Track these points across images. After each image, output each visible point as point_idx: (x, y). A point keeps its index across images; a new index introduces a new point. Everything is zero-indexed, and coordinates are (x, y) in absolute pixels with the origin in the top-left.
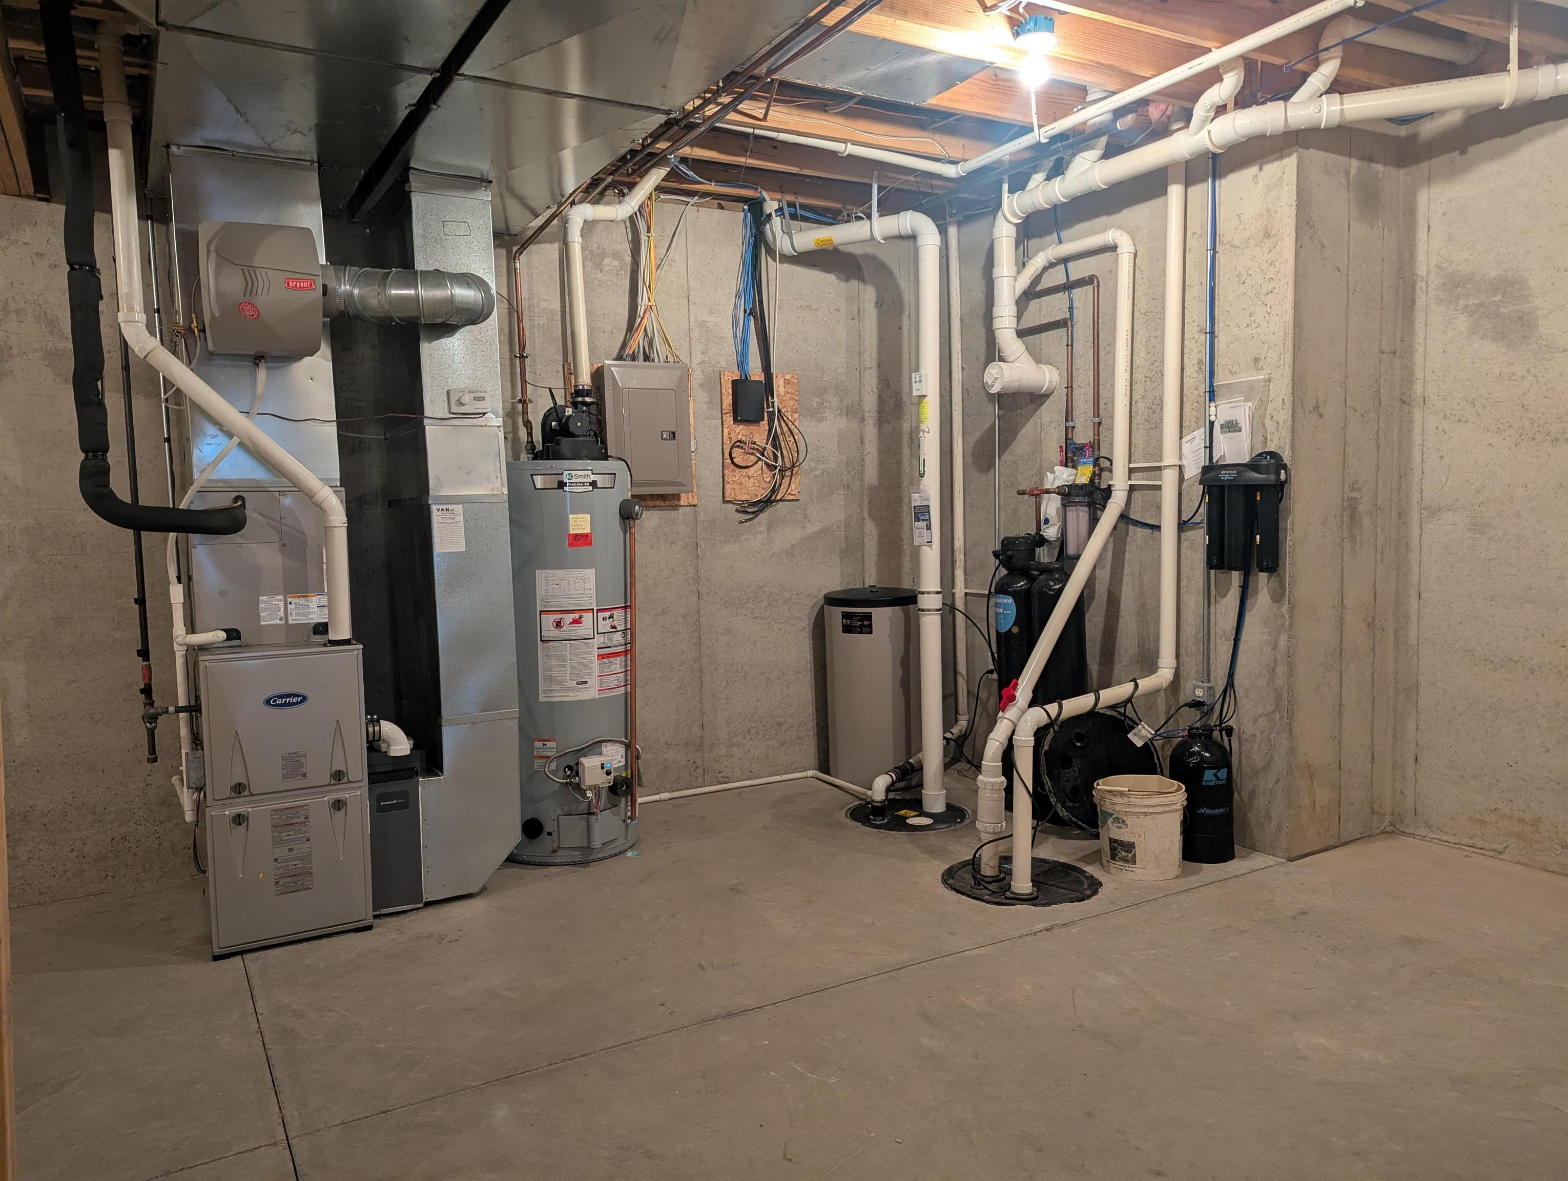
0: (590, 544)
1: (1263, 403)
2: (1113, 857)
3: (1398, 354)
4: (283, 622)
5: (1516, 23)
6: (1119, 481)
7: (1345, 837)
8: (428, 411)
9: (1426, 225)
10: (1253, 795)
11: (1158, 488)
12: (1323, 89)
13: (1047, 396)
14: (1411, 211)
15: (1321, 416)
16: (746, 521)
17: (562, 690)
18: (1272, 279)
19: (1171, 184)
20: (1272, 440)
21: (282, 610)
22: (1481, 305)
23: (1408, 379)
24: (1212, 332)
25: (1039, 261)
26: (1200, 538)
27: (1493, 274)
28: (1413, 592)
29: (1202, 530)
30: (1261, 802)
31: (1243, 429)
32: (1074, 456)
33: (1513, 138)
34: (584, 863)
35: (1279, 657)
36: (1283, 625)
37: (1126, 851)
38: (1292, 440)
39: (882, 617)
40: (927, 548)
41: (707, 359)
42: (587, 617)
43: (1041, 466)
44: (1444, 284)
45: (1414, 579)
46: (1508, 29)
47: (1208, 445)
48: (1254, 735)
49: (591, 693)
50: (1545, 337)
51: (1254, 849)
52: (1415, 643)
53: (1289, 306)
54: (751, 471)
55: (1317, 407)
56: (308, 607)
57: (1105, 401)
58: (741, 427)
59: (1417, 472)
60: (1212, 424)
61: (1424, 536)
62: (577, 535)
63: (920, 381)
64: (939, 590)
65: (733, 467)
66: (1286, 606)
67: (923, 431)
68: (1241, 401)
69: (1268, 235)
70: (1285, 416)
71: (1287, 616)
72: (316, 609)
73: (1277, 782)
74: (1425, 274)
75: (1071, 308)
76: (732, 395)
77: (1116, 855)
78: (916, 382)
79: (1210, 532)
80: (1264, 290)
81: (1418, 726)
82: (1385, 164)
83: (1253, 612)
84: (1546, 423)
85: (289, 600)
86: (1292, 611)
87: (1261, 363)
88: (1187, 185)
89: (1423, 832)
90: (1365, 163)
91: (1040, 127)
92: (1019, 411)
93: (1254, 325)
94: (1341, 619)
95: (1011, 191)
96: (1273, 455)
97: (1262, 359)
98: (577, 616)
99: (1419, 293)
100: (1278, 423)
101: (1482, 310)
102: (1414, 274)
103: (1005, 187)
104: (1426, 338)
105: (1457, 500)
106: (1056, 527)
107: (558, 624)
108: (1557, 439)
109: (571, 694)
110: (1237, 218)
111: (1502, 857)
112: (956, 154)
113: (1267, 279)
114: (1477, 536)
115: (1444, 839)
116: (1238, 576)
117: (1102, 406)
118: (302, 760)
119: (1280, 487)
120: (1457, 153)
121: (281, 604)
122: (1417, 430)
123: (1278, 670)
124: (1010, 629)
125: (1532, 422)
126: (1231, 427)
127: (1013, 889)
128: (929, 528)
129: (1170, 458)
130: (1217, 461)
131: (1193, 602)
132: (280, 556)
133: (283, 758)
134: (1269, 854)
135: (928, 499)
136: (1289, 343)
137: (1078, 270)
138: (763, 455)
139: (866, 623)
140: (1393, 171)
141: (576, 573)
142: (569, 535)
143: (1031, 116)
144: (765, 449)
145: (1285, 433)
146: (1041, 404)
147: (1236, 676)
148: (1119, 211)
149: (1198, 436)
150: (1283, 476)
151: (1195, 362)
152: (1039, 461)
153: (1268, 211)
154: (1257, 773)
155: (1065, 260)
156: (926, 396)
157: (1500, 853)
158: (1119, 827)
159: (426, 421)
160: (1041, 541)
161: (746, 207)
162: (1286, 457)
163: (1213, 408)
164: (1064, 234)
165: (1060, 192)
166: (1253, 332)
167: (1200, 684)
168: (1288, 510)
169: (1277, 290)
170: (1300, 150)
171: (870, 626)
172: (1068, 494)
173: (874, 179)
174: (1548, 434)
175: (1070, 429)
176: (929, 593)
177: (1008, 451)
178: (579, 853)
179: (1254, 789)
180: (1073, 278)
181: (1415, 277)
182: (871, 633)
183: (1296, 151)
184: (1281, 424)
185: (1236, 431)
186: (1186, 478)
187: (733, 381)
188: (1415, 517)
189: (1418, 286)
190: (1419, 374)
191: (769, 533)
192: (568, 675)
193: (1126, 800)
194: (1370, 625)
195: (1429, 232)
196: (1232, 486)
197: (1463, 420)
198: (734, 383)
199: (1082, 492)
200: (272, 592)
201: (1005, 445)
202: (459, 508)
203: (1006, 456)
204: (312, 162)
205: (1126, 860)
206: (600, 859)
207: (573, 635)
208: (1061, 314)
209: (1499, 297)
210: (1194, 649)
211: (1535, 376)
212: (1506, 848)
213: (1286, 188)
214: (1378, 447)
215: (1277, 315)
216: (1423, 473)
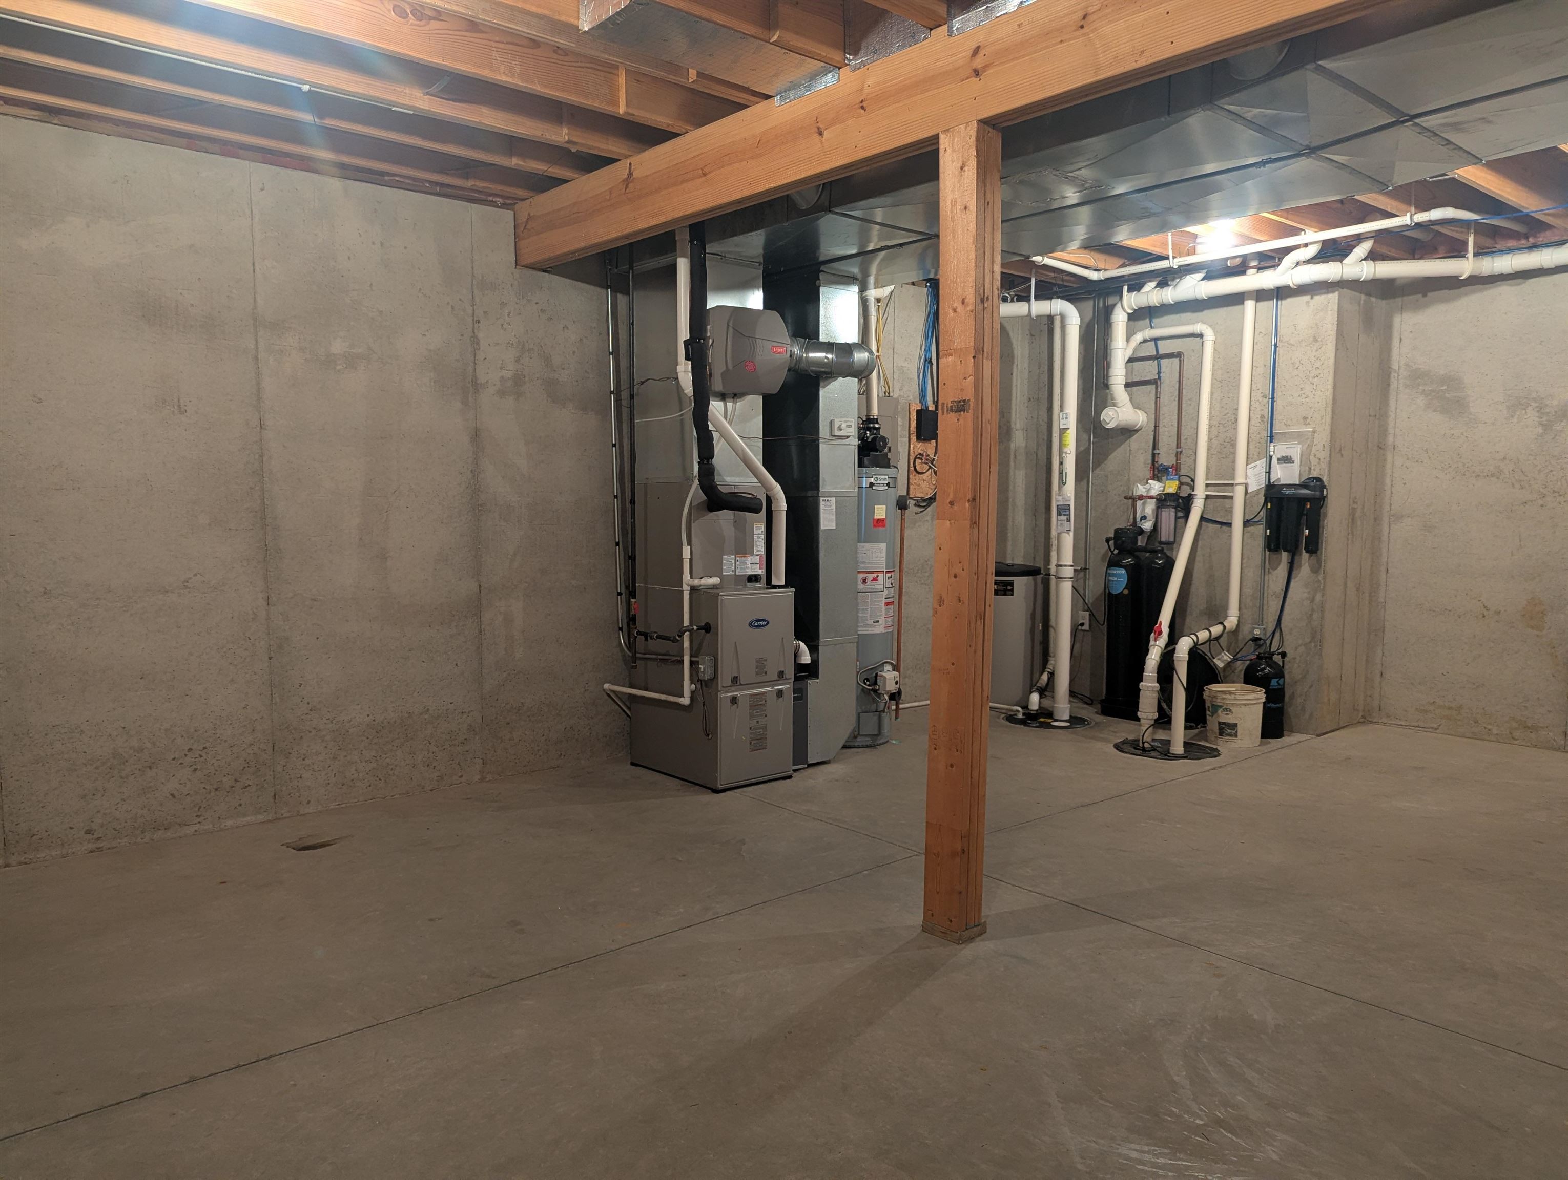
0: (884, 526)
1: (1310, 446)
2: (1221, 734)
3: (1377, 417)
4: (734, 573)
5: (1472, 231)
6: (1200, 492)
7: (1341, 725)
8: (821, 435)
9: (1399, 337)
10: (1293, 696)
11: (1231, 498)
12: (1363, 257)
13: (1137, 431)
14: (1389, 327)
15: (1342, 455)
16: (921, 512)
17: (865, 626)
18: (1318, 368)
19: (1248, 300)
20: (1314, 470)
21: (734, 565)
22: (1433, 391)
23: (1384, 432)
24: (1273, 398)
25: (1139, 337)
26: (1260, 531)
27: (1442, 372)
28: (1383, 569)
29: (1262, 526)
30: (1299, 700)
31: (1296, 462)
32: (1159, 473)
33: (1456, 291)
34: (872, 746)
35: (1315, 607)
36: (1319, 587)
37: (1231, 730)
38: (1329, 471)
39: (1021, 584)
40: (1066, 534)
41: (902, 394)
42: (881, 576)
43: (1129, 480)
44: (1409, 376)
45: (1384, 560)
46: (1468, 234)
47: (1268, 471)
48: (1295, 658)
49: (879, 629)
50: (1473, 414)
51: (1292, 731)
52: (1383, 601)
53: (1330, 386)
54: (925, 476)
55: (1340, 450)
56: (746, 564)
57: (1185, 437)
58: (921, 444)
59: (1388, 492)
60: (1271, 457)
61: (1391, 532)
62: (878, 519)
63: (1066, 418)
64: (1072, 564)
65: (914, 473)
66: (1321, 576)
67: (1066, 453)
68: (1295, 444)
69: (1315, 340)
70: (1324, 455)
71: (1322, 581)
72: (750, 565)
73: (1311, 687)
74: (1397, 368)
75: (1159, 373)
76: (917, 420)
77: (1223, 732)
78: (1063, 419)
79: (1268, 525)
80: (1312, 375)
81: (1383, 653)
82: (1376, 297)
83: (1297, 579)
84: (1472, 465)
85: (737, 558)
86: (1324, 578)
87: (1308, 421)
88: (1257, 301)
89: (1384, 720)
90: (1368, 297)
91: (1174, 258)
92: (1110, 440)
93: (1304, 396)
94: (1346, 584)
95: (1130, 290)
96: (1318, 479)
97: (1309, 418)
98: (875, 575)
99: (1393, 380)
100: (1320, 459)
101: (1434, 394)
102: (1390, 368)
103: (1125, 288)
104: (1396, 408)
105: (1414, 511)
106: (1151, 522)
107: (864, 581)
108: (1478, 476)
109: (870, 629)
110: (1293, 327)
111: (1438, 731)
112: (1101, 265)
113: (1314, 367)
114: (1427, 533)
115: (1399, 724)
116: (1286, 556)
117: (1183, 441)
118: (765, 663)
119: (1323, 498)
120: (1420, 296)
121: (733, 561)
122: (1388, 466)
123: (1314, 616)
124: (1122, 591)
125: (1464, 465)
126: (1286, 460)
127: (1171, 752)
128: (1069, 520)
129: (1240, 479)
130: (1273, 482)
131: (1253, 574)
132: (733, 528)
133: (757, 661)
134: (1303, 733)
135: (1069, 501)
136: (1329, 409)
137: (1164, 348)
138: (932, 464)
139: (1009, 588)
140: (1380, 301)
141: (876, 545)
142: (874, 519)
143: (1167, 249)
144: (934, 459)
145: (1324, 465)
146: (1130, 437)
147: (1283, 621)
148: (1202, 311)
149: (1261, 464)
150: (1325, 493)
151: (1259, 416)
152: (1127, 476)
153: (1317, 325)
154: (1296, 682)
155: (1156, 340)
156: (1068, 428)
157: (1436, 729)
158: (1227, 714)
159: (821, 441)
160: (1141, 531)
161: (928, 284)
162: (1325, 479)
163: (1272, 447)
164: (1156, 321)
165: (1171, 297)
166: (1304, 400)
167: (1257, 626)
168: (1325, 515)
169: (1322, 375)
170: (1340, 290)
171: (1012, 590)
172: (1163, 501)
173: (1033, 275)
174: (1474, 472)
175: (1156, 455)
176: (1065, 566)
177: (1099, 468)
178: (869, 739)
179: (1293, 693)
180: (1161, 352)
181: (1390, 369)
182: (1012, 595)
183: (1338, 290)
184: (1322, 460)
185: (1291, 463)
186: (1249, 492)
187: (917, 411)
188: (1386, 520)
189: (1392, 376)
190: (1391, 431)
191: (932, 522)
192: (868, 616)
193: (1233, 696)
194: (1358, 589)
195: (1400, 342)
196: (1290, 498)
197: (1420, 461)
198: (918, 411)
199: (1172, 498)
200: (729, 554)
201: (1098, 463)
202: (833, 500)
203: (1097, 471)
204: (760, 263)
205: (1230, 735)
206: (881, 744)
207: (873, 589)
208: (1153, 376)
209: (1445, 387)
210: (1251, 604)
211: (1466, 437)
212: (1440, 725)
213: (1330, 313)
214: (1366, 476)
215: (1321, 391)
216: (1392, 493)
